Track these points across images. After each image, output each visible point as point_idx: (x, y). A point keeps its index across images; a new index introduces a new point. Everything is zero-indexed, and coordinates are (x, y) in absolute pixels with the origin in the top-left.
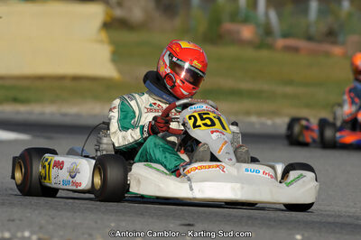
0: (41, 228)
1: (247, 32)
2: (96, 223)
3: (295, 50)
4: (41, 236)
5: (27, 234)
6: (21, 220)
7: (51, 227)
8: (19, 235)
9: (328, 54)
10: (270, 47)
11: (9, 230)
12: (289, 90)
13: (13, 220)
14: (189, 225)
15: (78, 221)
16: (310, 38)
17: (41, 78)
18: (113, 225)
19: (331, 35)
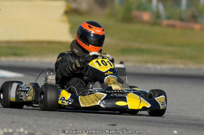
0: (30, 126)
1: (146, 16)
2: (61, 124)
3: (173, 26)
4: (30, 131)
5: (22, 130)
6: (18, 122)
7: (35, 126)
8: (17, 130)
9: (192, 29)
10: (159, 25)
11: (12, 128)
12: (170, 49)
13: (14, 122)
14: (114, 125)
15: (51, 123)
16: (182, 20)
17: (30, 42)
18: (70, 125)
19: (194, 18)
